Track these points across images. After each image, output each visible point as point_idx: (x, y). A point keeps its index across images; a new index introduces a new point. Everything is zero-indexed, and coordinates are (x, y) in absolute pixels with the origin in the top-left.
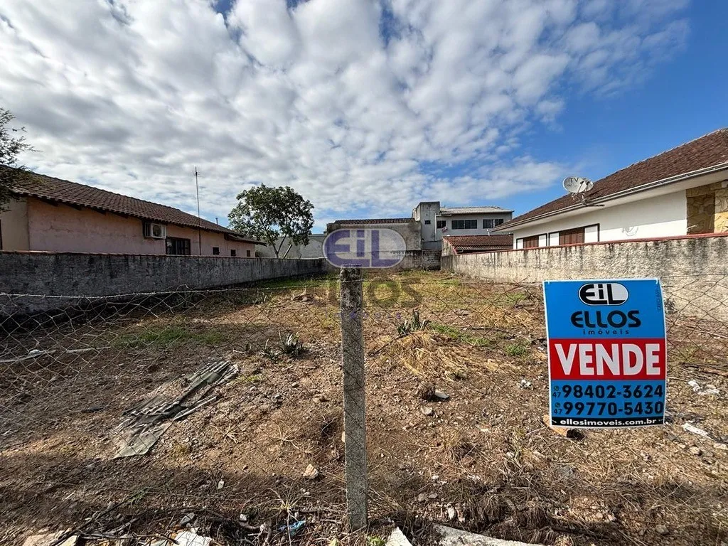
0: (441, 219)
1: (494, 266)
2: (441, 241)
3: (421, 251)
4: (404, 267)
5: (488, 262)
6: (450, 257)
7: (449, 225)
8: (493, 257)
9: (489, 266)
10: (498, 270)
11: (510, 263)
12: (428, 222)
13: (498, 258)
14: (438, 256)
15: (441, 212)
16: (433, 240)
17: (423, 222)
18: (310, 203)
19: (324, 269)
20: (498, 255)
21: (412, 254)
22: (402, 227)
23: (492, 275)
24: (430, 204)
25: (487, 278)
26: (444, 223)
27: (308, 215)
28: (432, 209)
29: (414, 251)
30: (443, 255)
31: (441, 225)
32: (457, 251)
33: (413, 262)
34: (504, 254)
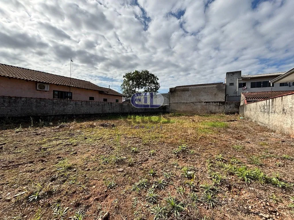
0: (242, 82)
1: (268, 113)
2: (240, 96)
3: (225, 102)
4: (213, 112)
5: (264, 108)
6: (243, 106)
7: (248, 85)
8: (268, 104)
9: (264, 112)
10: (272, 116)
11: (284, 110)
12: (232, 84)
13: (272, 104)
14: (238, 105)
15: (242, 77)
16: (235, 95)
17: (228, 84)
18: (157, 77)
19: (167, 110)
20: (273, 101)
21: (218, 104)
22: (212, 87)
23: (267, 122)
24: (233, 73)
25: (262, 123)
26: (244, 85)
27: (157, 84)
28: (235, 76)
29: (220, 102)
30: (241, 105)
31: (242, 85)
32: (247, 101)
33: (219, 109)
34: (278, 99)
